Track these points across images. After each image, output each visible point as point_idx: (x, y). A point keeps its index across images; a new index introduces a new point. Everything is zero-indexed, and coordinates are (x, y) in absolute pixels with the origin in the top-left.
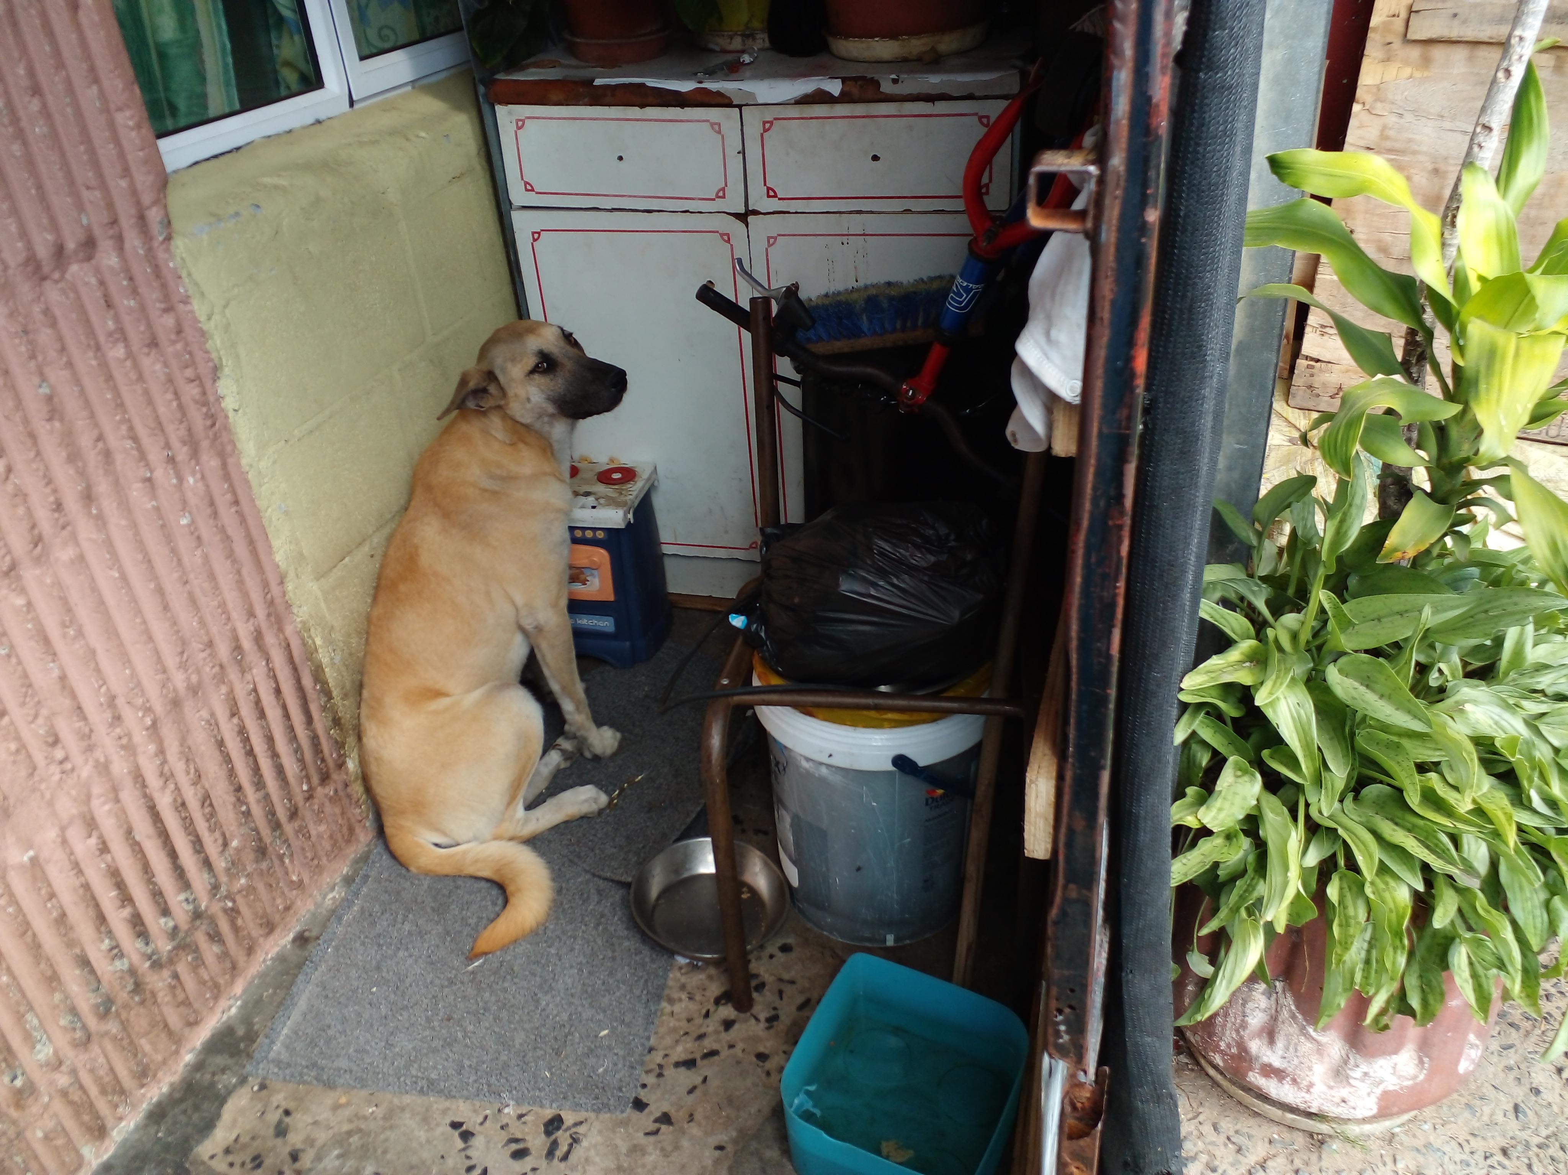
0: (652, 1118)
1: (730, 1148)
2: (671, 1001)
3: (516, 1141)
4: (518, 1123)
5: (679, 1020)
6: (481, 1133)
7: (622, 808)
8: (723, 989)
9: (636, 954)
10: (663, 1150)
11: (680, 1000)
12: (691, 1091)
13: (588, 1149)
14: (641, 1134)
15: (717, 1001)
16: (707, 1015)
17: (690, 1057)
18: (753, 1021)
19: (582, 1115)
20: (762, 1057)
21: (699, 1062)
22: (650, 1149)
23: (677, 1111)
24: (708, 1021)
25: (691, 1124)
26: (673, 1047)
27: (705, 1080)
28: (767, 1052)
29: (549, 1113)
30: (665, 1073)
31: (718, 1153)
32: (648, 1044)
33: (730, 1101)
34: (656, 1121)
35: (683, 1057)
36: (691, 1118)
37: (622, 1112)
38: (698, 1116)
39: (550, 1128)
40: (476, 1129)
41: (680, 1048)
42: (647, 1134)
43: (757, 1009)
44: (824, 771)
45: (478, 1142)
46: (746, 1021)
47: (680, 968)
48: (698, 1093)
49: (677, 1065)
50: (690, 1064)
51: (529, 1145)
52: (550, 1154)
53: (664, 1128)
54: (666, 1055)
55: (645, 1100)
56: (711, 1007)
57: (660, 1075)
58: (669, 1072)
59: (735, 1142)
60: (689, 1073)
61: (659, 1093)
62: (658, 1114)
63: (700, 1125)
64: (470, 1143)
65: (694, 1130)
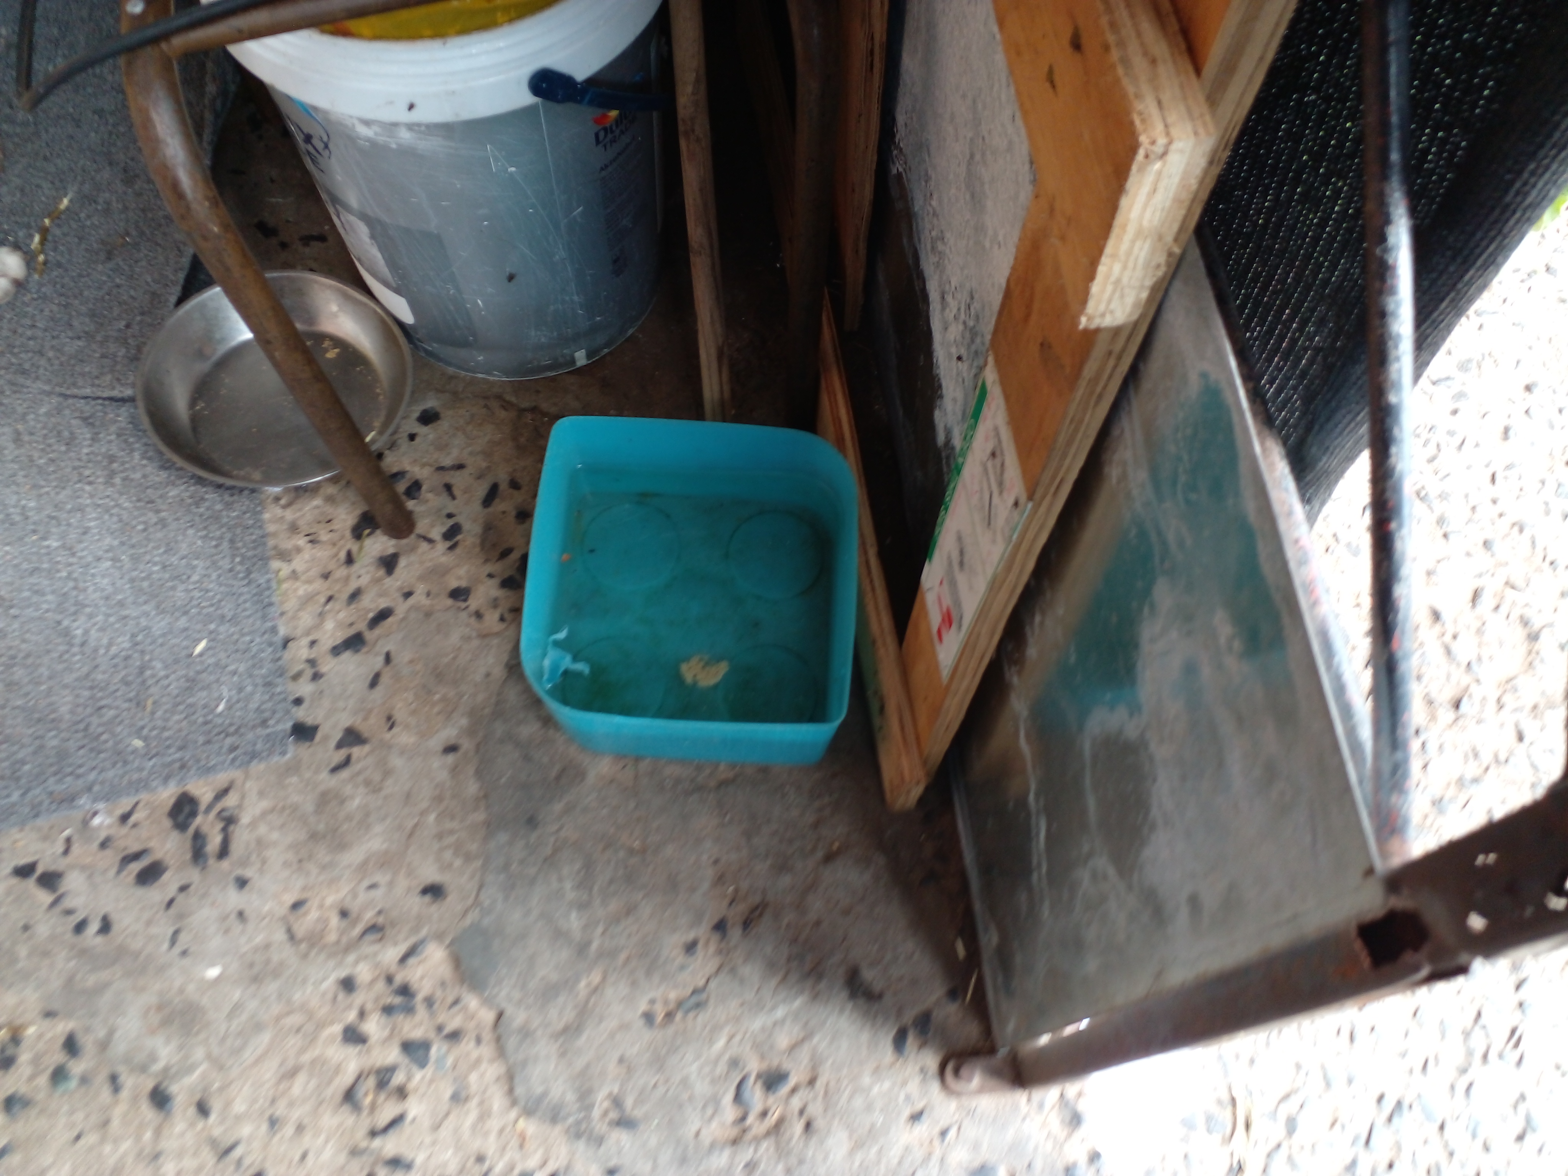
0: (333, 743)
1: (467, 745)
2: (284, 556)
3: (136, 856)
4: (124, 830)
5: (309, 582)
6: (72, 867)
7: (59, 265)
8: (358, 512)
9: (197, 505)
10: (367, 783)
11: (298, 550)
12: (374, 682)
13: (253, 825)
14: (324, 775)
15: (358, 533)
16: (350, 560)
17: (351, 632)
18: (424, 546)
19: (221, 778)
20: (458, 594)
21: (369, 636)
22: (348, 789)
23: (365, 719)
24: (356, 567)
25: (395, 730)
26: (318, 626)
27: (388, 659)
28: (463, 584)
29: (167, 794)
30: (324, 669)
31: (451, 758)
32: (278, 639)
33: (439, 675)
34: (339, 746)
35: (340, 637)
36: (391, 722)
37: (283, 753)
38: (400, 715)
39: (181, 818)
40: (60, 865)
41: (329, 625)
42: (335, 769)
43: (421, 526)
44: (405, 136)
45: (74, 882)
46: (413, 549)
47: (277, 499)
48: (385, 679)
49: (336, 651)
50: (354, 642)
51: (158, 854)
52: (198, 854)
53: (357, 751)
54: (313, 643)
55: (309, 721)
56: (352, 545)
57: (316, 677)
58: (328, 665)
59: (471, 731)
60: (358, 657)
61: (326, 703)
62: (338, 735)
63: (407, 727)
64: (61, 891)
65: (403, 737)
